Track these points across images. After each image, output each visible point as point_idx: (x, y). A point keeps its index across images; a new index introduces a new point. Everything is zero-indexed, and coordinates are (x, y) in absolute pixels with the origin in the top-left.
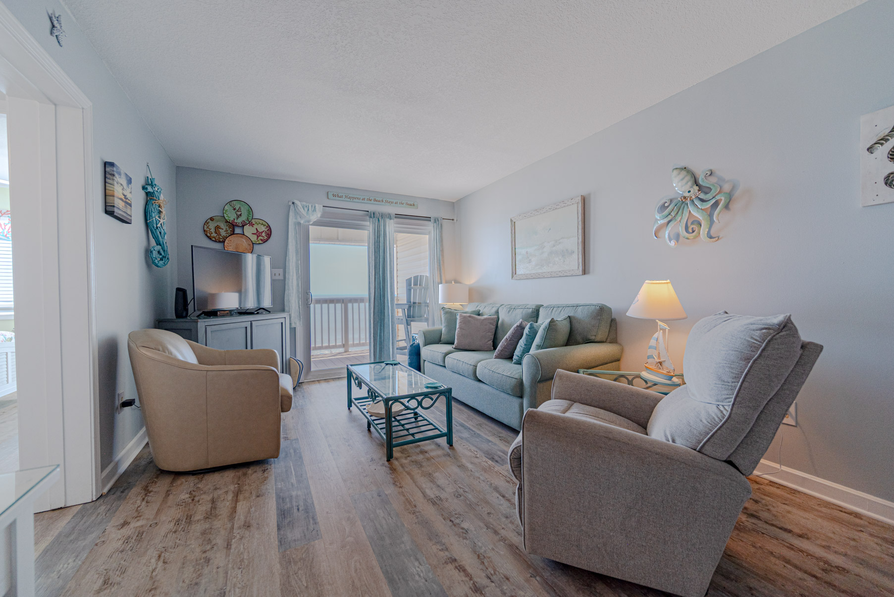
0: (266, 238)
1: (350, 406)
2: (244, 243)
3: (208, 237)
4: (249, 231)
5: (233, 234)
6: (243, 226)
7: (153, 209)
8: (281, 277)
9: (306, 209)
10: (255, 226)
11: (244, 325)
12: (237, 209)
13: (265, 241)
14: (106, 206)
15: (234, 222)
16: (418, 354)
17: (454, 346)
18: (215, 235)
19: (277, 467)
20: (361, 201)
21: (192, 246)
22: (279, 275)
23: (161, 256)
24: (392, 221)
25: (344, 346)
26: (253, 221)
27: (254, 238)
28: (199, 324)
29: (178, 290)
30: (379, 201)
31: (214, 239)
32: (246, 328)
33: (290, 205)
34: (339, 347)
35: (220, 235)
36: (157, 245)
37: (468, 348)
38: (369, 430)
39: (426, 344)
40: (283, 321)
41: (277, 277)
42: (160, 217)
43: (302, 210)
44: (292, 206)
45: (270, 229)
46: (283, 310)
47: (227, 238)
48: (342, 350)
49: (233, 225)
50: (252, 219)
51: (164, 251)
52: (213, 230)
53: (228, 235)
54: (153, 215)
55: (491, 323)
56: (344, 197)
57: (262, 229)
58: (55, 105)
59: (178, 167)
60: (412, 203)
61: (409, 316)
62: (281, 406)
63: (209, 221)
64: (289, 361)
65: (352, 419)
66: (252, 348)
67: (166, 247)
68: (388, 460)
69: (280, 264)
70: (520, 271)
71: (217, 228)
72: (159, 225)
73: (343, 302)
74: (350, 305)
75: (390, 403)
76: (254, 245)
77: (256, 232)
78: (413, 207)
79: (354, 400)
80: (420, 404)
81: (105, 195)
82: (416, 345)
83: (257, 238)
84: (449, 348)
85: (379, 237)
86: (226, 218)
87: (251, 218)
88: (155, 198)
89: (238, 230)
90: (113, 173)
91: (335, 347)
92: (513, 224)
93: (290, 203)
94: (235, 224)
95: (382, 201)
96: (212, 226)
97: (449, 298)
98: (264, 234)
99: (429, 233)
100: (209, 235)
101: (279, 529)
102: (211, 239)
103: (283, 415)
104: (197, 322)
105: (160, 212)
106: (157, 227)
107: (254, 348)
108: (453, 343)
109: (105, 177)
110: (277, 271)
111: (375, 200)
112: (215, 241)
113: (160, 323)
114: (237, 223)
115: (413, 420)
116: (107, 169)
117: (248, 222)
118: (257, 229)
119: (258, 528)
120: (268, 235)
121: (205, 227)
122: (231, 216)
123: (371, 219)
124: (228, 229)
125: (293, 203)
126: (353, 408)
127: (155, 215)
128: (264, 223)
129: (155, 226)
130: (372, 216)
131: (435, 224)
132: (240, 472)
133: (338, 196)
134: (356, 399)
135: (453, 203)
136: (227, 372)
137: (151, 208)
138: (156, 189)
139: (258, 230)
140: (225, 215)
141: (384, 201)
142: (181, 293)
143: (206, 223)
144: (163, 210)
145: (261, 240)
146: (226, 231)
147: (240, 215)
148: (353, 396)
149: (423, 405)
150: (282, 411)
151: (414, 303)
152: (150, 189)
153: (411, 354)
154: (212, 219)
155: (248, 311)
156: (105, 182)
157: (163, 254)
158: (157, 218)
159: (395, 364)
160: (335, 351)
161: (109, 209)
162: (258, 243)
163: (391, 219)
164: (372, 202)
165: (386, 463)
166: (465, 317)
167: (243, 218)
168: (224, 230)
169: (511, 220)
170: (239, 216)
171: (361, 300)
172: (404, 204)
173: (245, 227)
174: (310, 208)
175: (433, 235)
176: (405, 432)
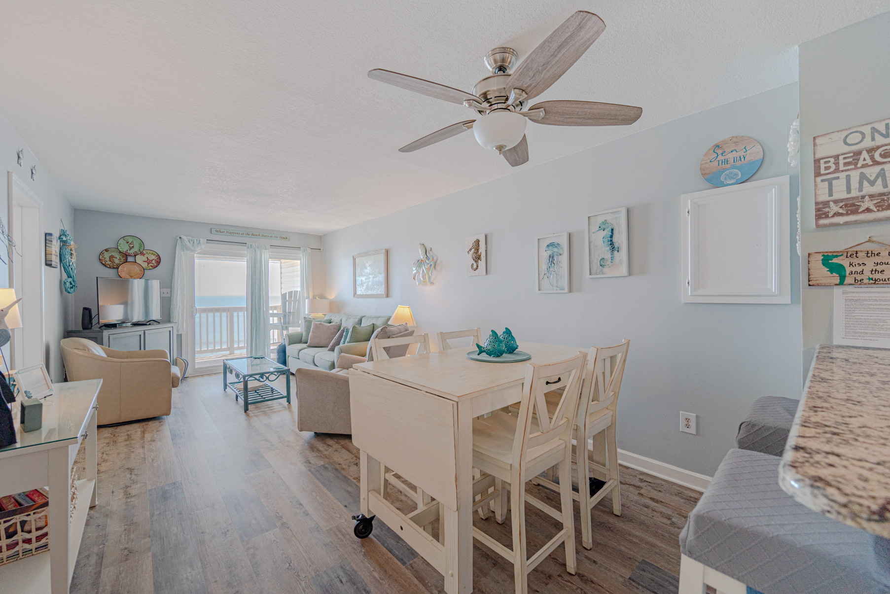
0: (156, 264)
1: (225, 388)
2: (136, 269)
3: (103, 264)
4: (140, 259)
5: (127, 262)
6: (135, 256)
7: (66, 253)
8: (169, 295)
9: (192, 243)
10: (146, 256)
11: (139, 333)
12: (130, 242)
13: (154, 267)
14: (46, 261)
15: (127, 253)
16: (284, 352)
17: (307, 345)
18: (110, 263)
19: (169, 420)
20: (240, 235)
21: (97, 278)
22: (167, 293)
23: (72, 286)
24: (267, 251)
25: (228, 349)
26: (144, 252)
27: (145, 265)
28: (104, 333)
29: (85, 309)
30: (256, 235)
31: (108, 266)
32: (140, 335)
33: (177, 240)
34: (225, 350)
35: (114, 262)
36: (69, 277)
37: (318, 346)
38: (237, 400)
39: (289, 344)
40: (171, 329)
41: (165, 295)
42: (71, 258)
43: (188, 243)
44: (179, 240)
45: (159, 258)
46: (169, 321)
47: (120, 265)
48: (228, 352)
49: (126, 255)
50: (144, 250)
51: (74, 281)
52: (108, 259)
53: (121, 263)
54: (67, 257)
55: (334, 328)
56: (225, 232)
57: (152, 257)
58: (21, 207)
59: (75, 209)
60: (285, 237)
61: (285, 323)
62: (172, 383)
63: (104, 251)
64: (176, 360)
65: (226, 395)
66: (145, 349)
67: (75, 279)
68: (245, 412)
69: (168, 285)
70: (359, 292)
71: (111, 257)
72: (71, 264)
73: (229, 311)
74: (235, 314)
75: (247, 378)
76: (145, 271)
77: (146, 260)
78: (285, 239)
79: (228, 384)
80: (267, 378)
81: (46, 254)
82: (283, 345)
83: (148, 265)
84: (305, 345)
85: (255, 263)
86: (120, 250)
87: (142, 249)
88: (67, 244)
89: (130, 259)
90: (51, 240)
91: (221, 350)
92: (354, 259)
93: (178, 238)
94: (128, 254)
95: (259, 235)
96: (107, 256)
97: (312, 309)
98: (153, 262)
99: (300, 259)
100: (104, 263)
101: (172, 439)
102: (106, 266)
103: (173, 389)
104: (103, 332)
105: (71, 254)
106: (69, 265)
107: (147, 349)
108: (307, 343)
109: (46, 243)
110: (165, 290)
111: (253, 235)
112: (110, 268)
113: (68, 334)
114: (129, 253)
115: (271, 393)
116: (47, 238)
117: (139, 253)
118: (147, 258)
119: (160, 441)
120: (158, 262)
121: (101, 256)
122: (124, 248)
123: (249, 250)
124: (121, 258)
125: (180, 238)
126: (228, 389)
127: (68, 257)
128: (154, 253)
129: (68, 264)
130: (250, 247)
131: (304, 253)
132: (144, 424)
133: (220, 232)
134: (230, 384)
135: (321, 236)
136: (135, 363)
137: (64, 251)
138: (69, 238)
139: (149, 258)
140: (119, 247)
141: (261, 235)
142: (87, 312)
143: (101, 253)
144: (73, 252)
145: (152, 266)
146: (120, 259)
147: (133, 247)
148: (228, 382)
149: (269, 379)
150: (173, 387)
151: (290, 312)
152: (64, 239)
153: (278, 352)
154: (107, 250)
155: (139, 323)
156: (46, 246)
157: (73, 284)
158: (70, 258)
159: (262, 358)
160: (221, 353)
161: (48, 263)
162: (148, 268)
163: (266, 249)
164: (250, 236)
165: (244, 413)
166: (316, 324)
167: (136, 249)
168: (118, 258)
169: (353, 257)
170: (131, 248)
171: (241, 309)
172: (278, 238)
173: (137, 256)
174: (195, 240)
175: (302, 260)
176: (260, 397)
